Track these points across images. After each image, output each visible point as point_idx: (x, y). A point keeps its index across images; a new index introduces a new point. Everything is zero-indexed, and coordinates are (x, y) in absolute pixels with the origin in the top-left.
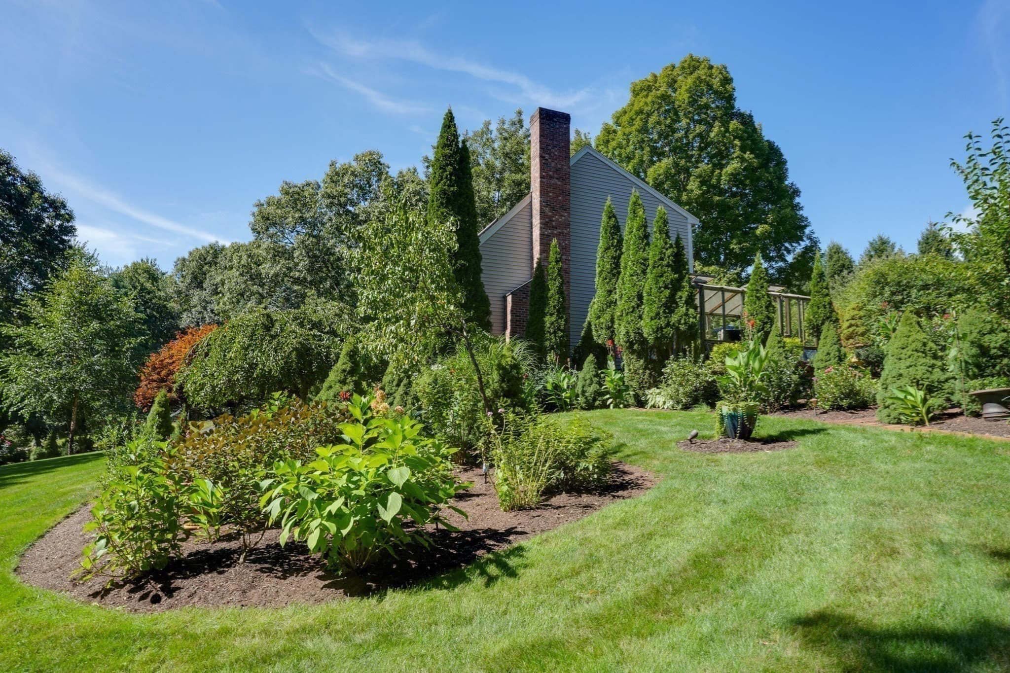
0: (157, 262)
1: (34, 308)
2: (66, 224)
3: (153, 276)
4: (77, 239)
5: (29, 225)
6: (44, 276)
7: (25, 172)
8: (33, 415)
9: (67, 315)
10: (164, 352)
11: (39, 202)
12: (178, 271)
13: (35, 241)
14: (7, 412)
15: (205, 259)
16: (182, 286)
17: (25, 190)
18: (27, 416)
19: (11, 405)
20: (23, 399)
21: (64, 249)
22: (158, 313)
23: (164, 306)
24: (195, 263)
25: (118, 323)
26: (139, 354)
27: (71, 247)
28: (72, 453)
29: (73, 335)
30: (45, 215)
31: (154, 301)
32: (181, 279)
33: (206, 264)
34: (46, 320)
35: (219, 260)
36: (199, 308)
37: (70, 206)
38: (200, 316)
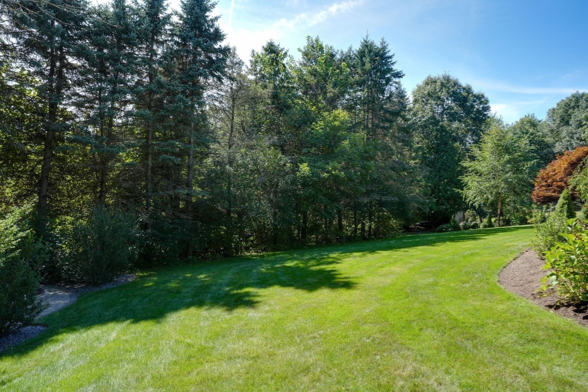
0: (535, 115)
1: (476, 151)
2: (485, 106)
3: (533, 124)
4: (491, 112)
5: (468, 110)
6: (478, 135)
7: (464, 85)
8: (479, 206)
9: (492, 153)
10: (549, 168)
11: (471, 98)
12: (550, 117)
13: (472, 118)
14: (468, 204)
15: (569, 105)
16: (554, 126)
17: (465, 94)
18: (477, 206)
19: (470, 201)
20: (475, 198)
21: (485, 119)
22: (539, 145)
23: (543, 141)
24: (562, 109)
25: (519, 154)
26: (533, 171)
27: (489, 117)
28: (499, 226)
29: (496, 163)
30: (475, 104)
31: (535, 139)
32: (553, 122)
33: (570, 108)
34: (482, 157)
35: (580, 104)
36: (567, 138)
37: (486, 95)
38: (569, 143)
